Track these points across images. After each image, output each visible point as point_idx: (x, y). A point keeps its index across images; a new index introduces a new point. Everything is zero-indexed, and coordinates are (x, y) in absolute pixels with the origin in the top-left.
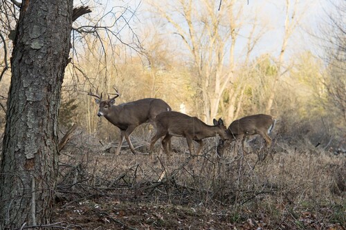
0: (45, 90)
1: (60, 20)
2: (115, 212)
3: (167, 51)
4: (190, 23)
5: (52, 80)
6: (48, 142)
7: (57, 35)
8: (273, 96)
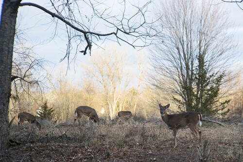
0: (2, 105)
1: (7, 81)
2: (37, 147)
3: (93, 88)
4: (102, 76)
5: (5, 102)
6: (5, 123)
7: (6, 86)
8: (136, 103)
